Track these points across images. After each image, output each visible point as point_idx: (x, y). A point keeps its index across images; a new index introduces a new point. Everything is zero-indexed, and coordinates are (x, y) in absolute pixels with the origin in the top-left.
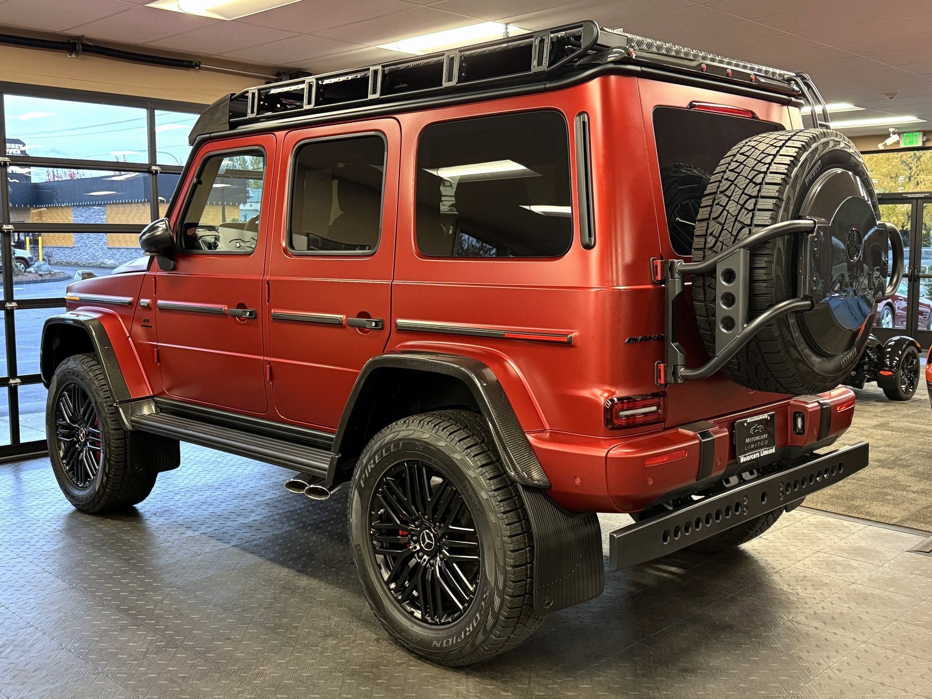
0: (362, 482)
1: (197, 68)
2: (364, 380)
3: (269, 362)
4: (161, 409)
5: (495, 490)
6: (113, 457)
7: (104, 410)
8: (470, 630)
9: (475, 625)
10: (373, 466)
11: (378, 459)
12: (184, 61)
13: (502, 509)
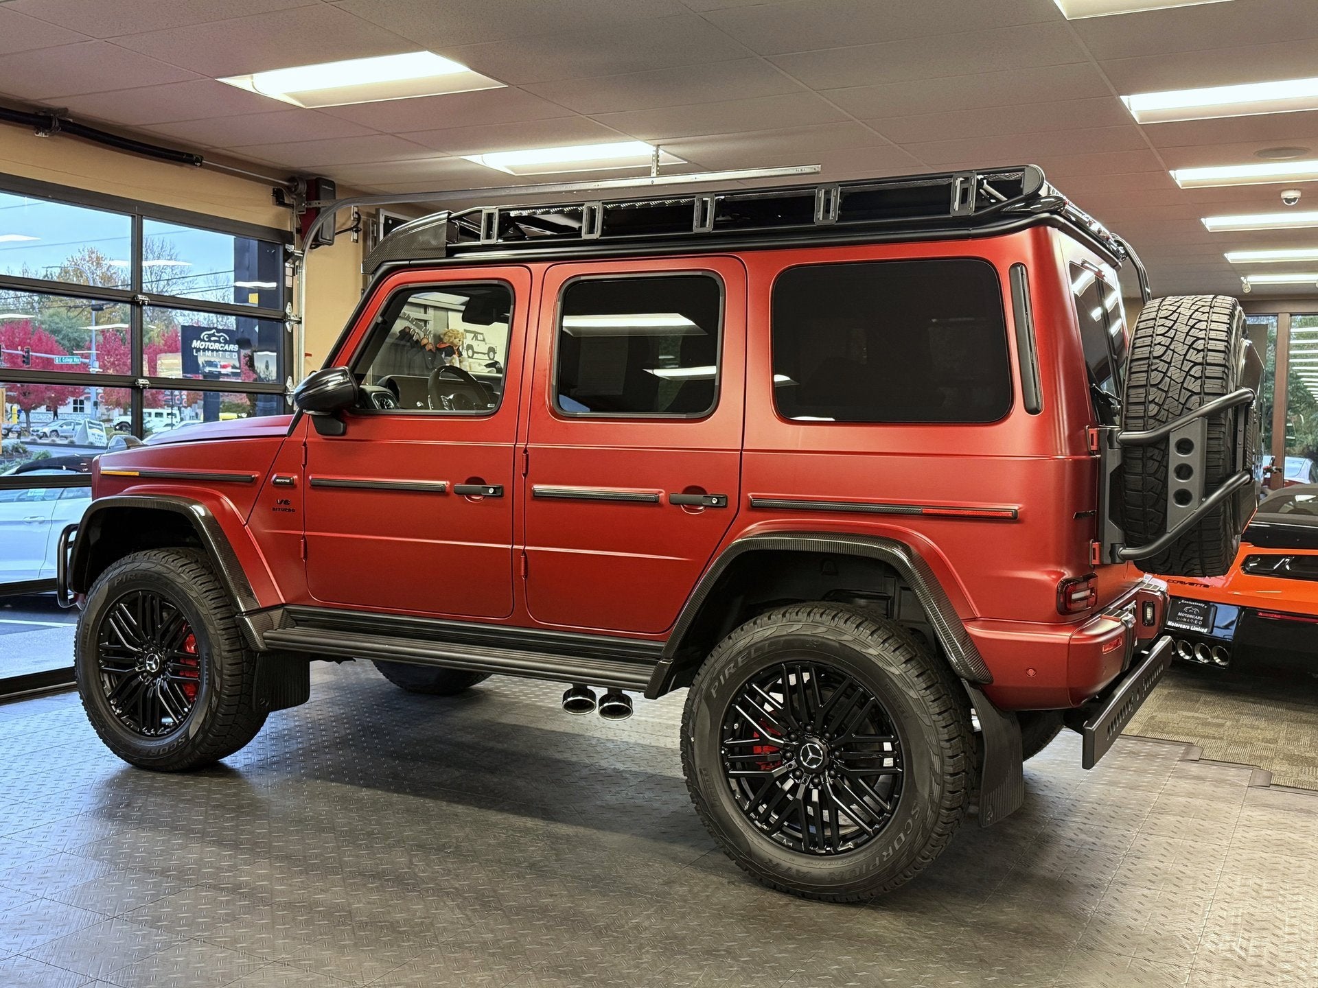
0: (713, 692)
1: (199, 164)
2: (724, 567)
3: (524, 552)
4: (296, 620)
5: (926, 689)
6: (226, 689)
7: (212, 624)
8: (889, 854)
9: (897, 847)
10: (732, 671)
11: (742, 662)
12: (183, 154)
13: (937, 710)
